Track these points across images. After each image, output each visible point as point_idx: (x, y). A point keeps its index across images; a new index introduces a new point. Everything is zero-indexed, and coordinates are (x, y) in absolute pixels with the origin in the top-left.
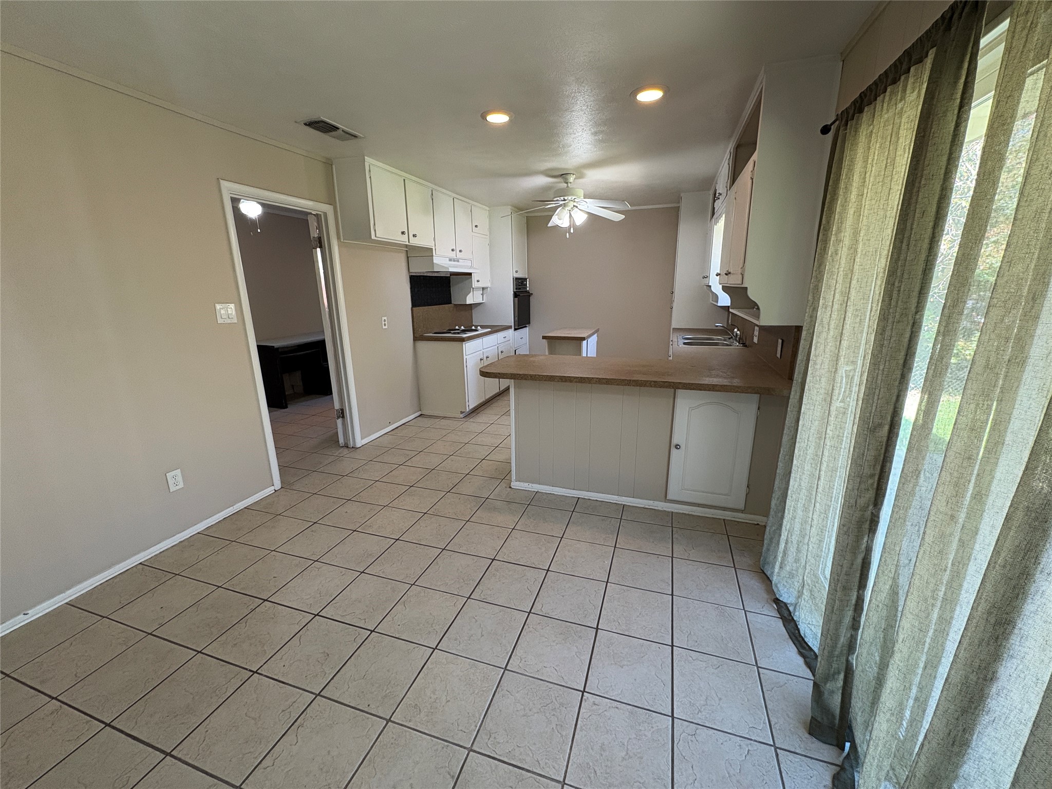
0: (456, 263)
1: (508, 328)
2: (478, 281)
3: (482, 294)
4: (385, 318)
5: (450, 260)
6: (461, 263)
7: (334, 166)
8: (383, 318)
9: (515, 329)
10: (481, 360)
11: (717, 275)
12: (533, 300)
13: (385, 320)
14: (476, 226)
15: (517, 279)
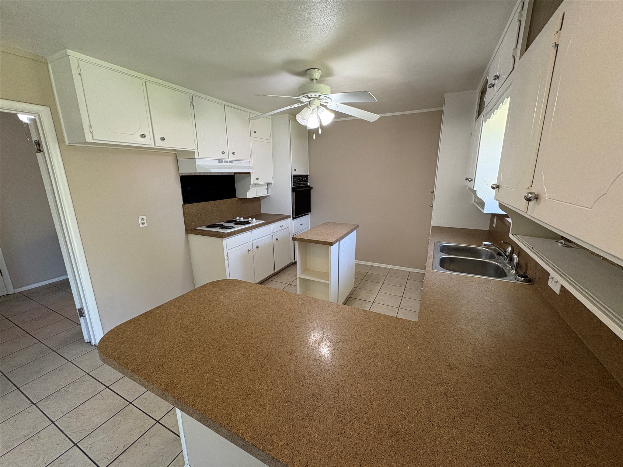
0: (229, 164)
1: (286, 217)
2: (257, 179)
3: (267, 189)
4: (144, 217)
5: (220, 161)
6: (235, 164)
7: (50, 65)
8: (140, 218)
9: (293, 218)
10: (249, 251)
11: (493, 188)
12: (313, 194)
13: (143, 219)
14: (255, 132)
15: (294, 177)
